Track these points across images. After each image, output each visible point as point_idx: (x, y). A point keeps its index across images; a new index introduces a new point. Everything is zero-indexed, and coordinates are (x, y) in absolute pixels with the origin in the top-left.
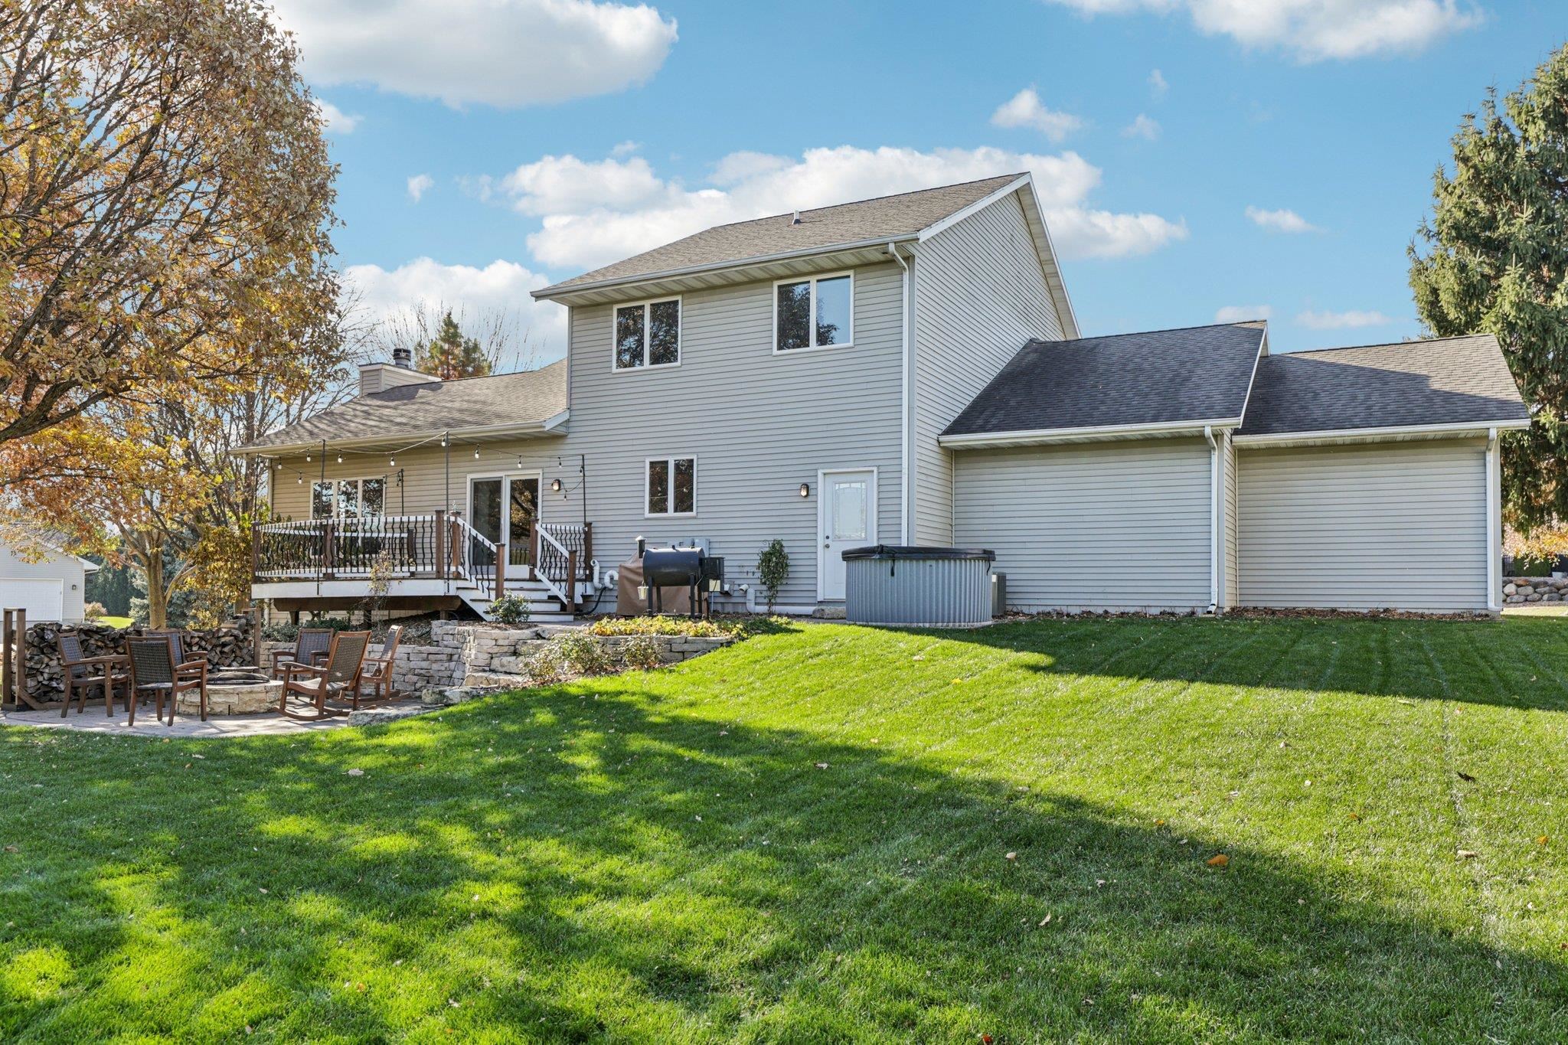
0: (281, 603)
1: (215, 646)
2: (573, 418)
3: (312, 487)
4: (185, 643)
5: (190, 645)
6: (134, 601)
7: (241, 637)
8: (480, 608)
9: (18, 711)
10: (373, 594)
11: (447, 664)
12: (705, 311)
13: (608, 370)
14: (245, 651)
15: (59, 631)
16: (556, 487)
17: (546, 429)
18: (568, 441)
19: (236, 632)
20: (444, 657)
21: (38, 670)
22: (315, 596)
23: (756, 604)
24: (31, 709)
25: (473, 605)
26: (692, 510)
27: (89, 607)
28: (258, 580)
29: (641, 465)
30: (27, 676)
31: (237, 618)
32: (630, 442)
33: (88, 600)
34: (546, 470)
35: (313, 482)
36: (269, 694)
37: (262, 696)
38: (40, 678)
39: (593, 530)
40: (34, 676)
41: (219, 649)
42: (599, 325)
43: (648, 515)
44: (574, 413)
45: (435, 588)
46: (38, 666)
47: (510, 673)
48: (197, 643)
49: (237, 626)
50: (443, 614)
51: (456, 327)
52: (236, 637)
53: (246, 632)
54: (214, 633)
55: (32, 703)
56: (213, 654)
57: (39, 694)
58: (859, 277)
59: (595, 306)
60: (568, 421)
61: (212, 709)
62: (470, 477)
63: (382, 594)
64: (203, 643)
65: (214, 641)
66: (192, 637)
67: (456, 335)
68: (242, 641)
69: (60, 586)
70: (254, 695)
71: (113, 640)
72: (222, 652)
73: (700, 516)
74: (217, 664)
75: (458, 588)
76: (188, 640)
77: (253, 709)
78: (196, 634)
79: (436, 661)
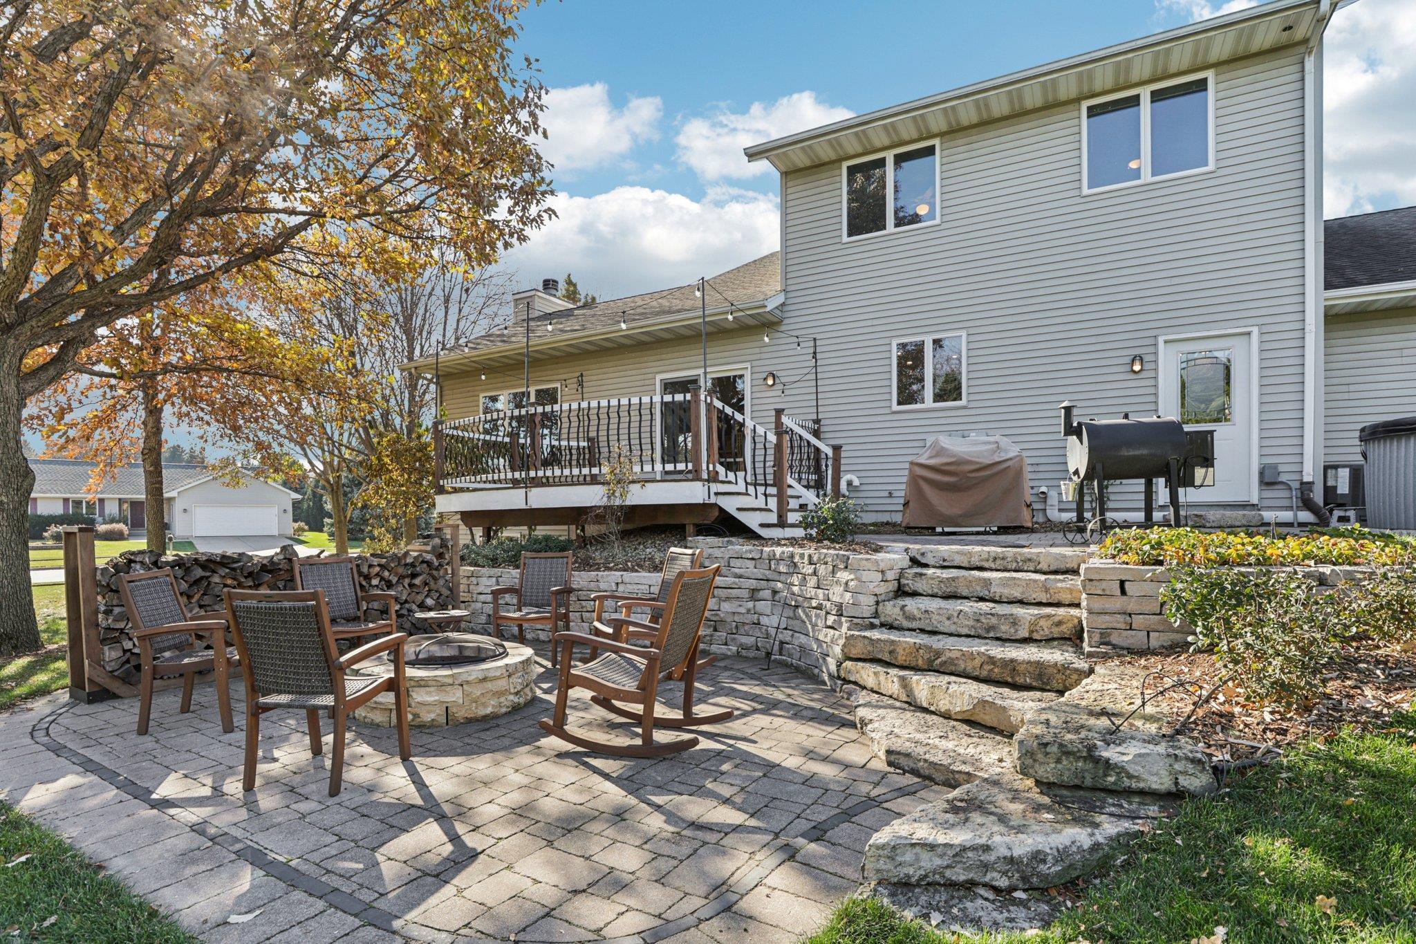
0: (470, 518)
1: (402, 577)
2: (789, 302)
3: (482, 400)
4: (360, 574)
5: (368, 578)
6: (327, 520)
7: (436, 563)
8: (752, 521)
9: (90, 702)
10: (604, 502)
11: (750, 605)
12: (974, 154)
13: (837, 240)
14: (441, 582)
15: (155, 564)
16: (770, 382)
17: (768, 309)
18: (783, 328)
19: (428, 557)
20: (745, 594)
21: (122, 631)
22: (523, 506)
23: (1060, 510)
24: (115, 696)
25: (741, 517)
26: (959, 397)
27: (296, 525)
28: (441, 490)
29: (886, 348)
30: (103, 641)
31: (428, 536)
32: (869, 323)
33: (295, 521)
34: (755, 363)
35: (482, 395)
36: (514, 679)
37: (502, 684)
38: (128, 645)
39: (823, 429)
40: (117, 641)
41: (407, 581)
42: (821, 189)
43: (895, 407)
44: (790, 295)
45: (691, 493)
46: (121, 625)
47: (934, 633)
48: (377, 575)
49: (429, 548)
50: (690, 529)
51: (575, 285)
52: (429, 563)
53: (440, 556)
54: (399, 559)
55: (115, 686)
56: (400, 588)
57: (128, 672)
58: (1223, 77)
59: (818, 167)
60: (783, 305)
61: (416, 716)
62: (659, 377)
63: (618, 502)
64: (386, 574)
65: (401, 570)
66: (370, 566)
67: (575, 292)
68: (437, 569)
69: (275, 510)
70: (489, 685)
71: (250, 574)
72: (411, 585)
73: (972, 405)
74: (406, 602)
75: (717, 494)
76: (365, 570)
77: (489, 710)
78: (375, 561)
79: (728, 599)
